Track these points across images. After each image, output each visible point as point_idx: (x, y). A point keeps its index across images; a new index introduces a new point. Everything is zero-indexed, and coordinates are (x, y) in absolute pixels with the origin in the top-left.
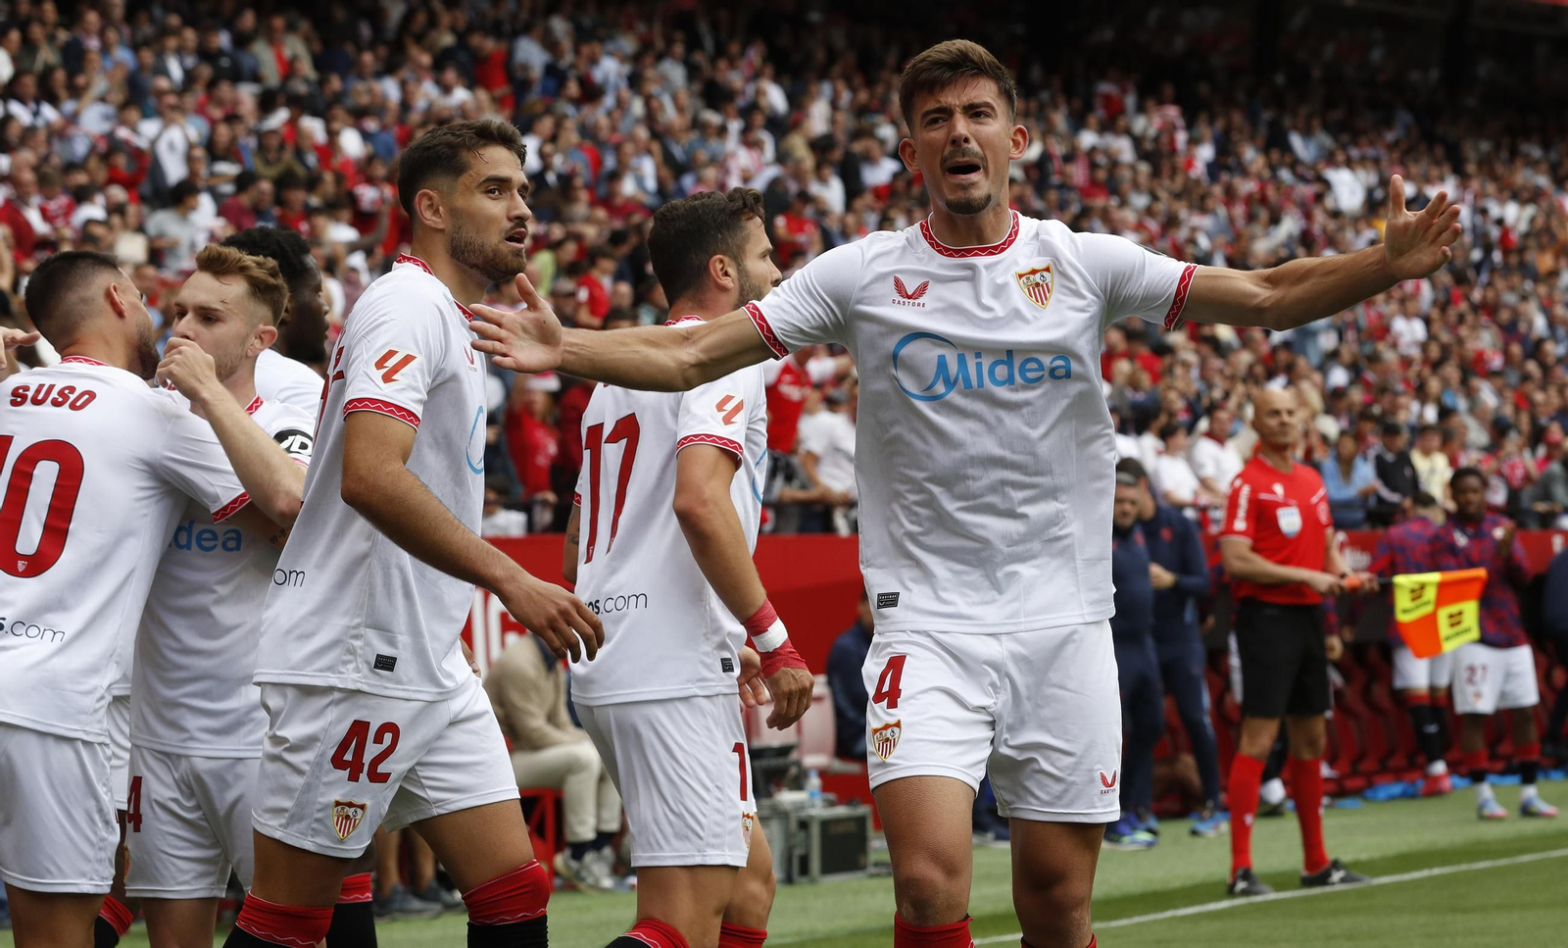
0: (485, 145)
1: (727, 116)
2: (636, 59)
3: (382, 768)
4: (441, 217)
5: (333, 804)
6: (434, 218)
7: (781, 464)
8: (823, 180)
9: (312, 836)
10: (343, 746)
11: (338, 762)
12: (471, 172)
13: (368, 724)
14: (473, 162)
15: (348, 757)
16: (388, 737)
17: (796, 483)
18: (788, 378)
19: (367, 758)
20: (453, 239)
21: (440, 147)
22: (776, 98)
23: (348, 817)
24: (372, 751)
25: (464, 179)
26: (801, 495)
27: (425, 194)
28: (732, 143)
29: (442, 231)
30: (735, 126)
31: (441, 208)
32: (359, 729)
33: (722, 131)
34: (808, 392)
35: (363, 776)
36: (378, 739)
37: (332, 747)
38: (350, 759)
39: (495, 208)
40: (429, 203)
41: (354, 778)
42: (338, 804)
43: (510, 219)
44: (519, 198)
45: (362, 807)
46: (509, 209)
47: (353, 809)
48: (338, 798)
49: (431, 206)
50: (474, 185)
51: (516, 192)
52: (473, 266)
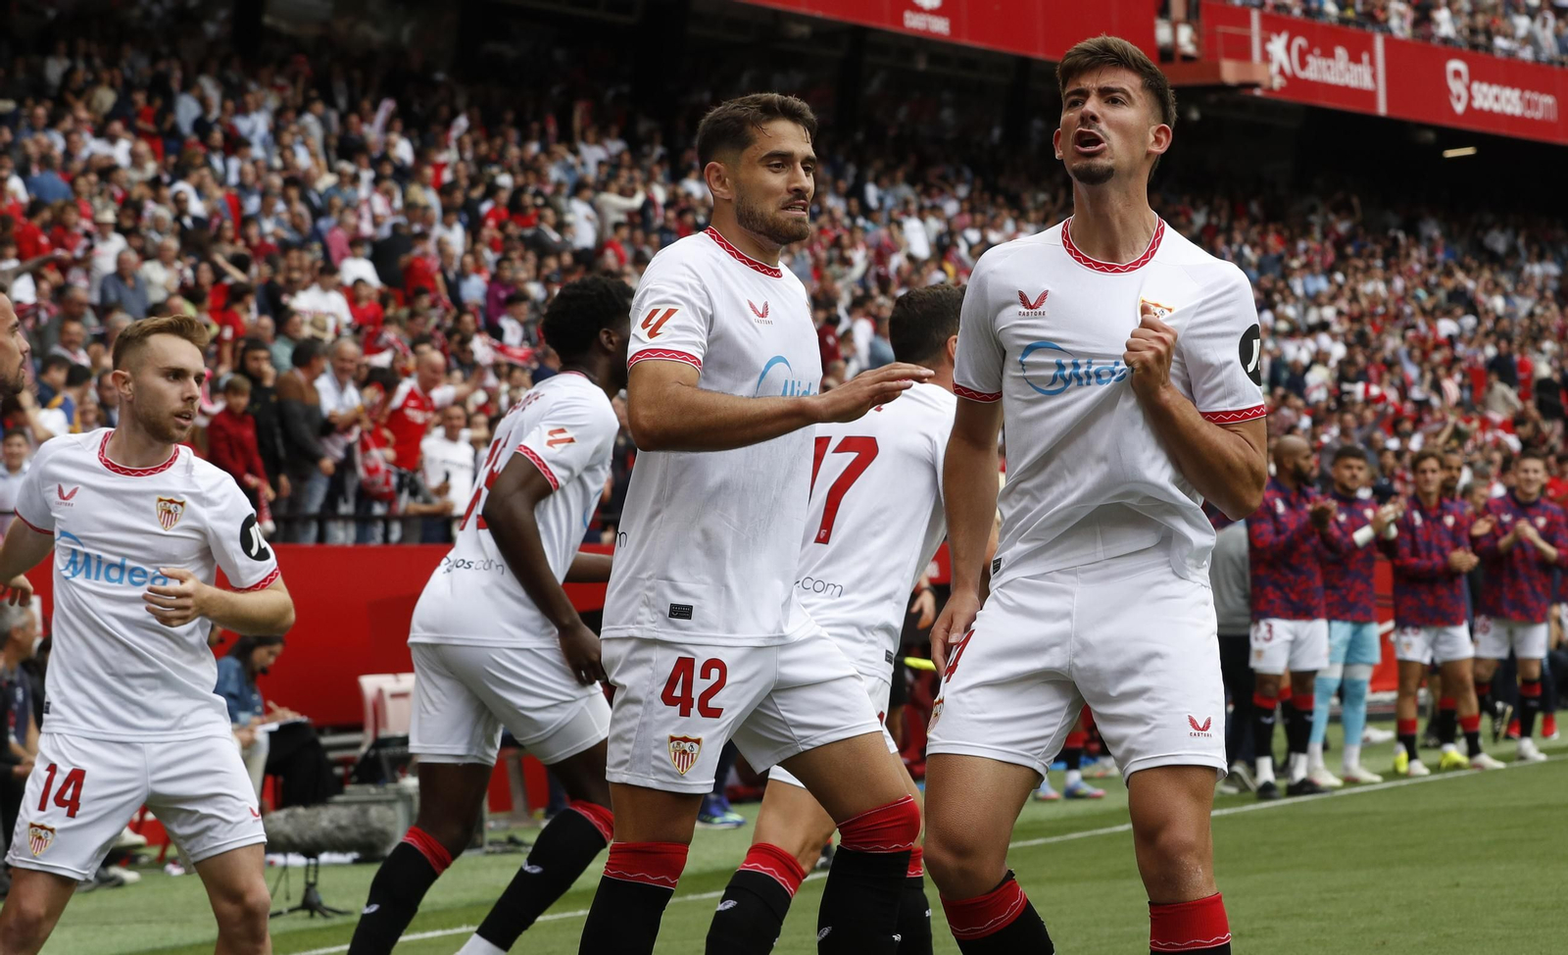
0: (769, 120)
1: (360, 166)
2: (278, 115)
3: (712, 703)
4: (727, 188)
5: (668, 740)
6: (721, 189)
7: (406, 480)
8: (448, 225)
9: (654, 774)
10: (671, 683)
11: (668, 698)
12: (756, 145)
13: (692, 661)
14: (757, 136)
15: (678, 692)
16: (715, 673)
17: (420, 498)
18: (412, 403)
19: (696, 693)
20: (738, 209)
21: (728, 121)
22: (404, 150)
23: (684, 752)
24: (700, 686)
25: (750, 152)
26: (425, 508)
27: (714, 167)
28: (364, 191)
29: (729, 200)
30: (367, 175)
31: (727, 180)
32: (685, 666)
33: (355, 179)
34: (430, 415)
35: (694, 710)
36: (705, 674)
37: (661, 684)
38: (680, 695)
39: (777, 180)
40: (716, 175)
41: (685, 712)
42: (673, 739)
43: (789, 191)
44: (801, 171)
45: (698, 741)
46: (790, 181)
47: (689, 744)
48: (673, 734)
49: (718, 178)
50: (757, 159)
51: (799, 165)
52: (760, 233)
